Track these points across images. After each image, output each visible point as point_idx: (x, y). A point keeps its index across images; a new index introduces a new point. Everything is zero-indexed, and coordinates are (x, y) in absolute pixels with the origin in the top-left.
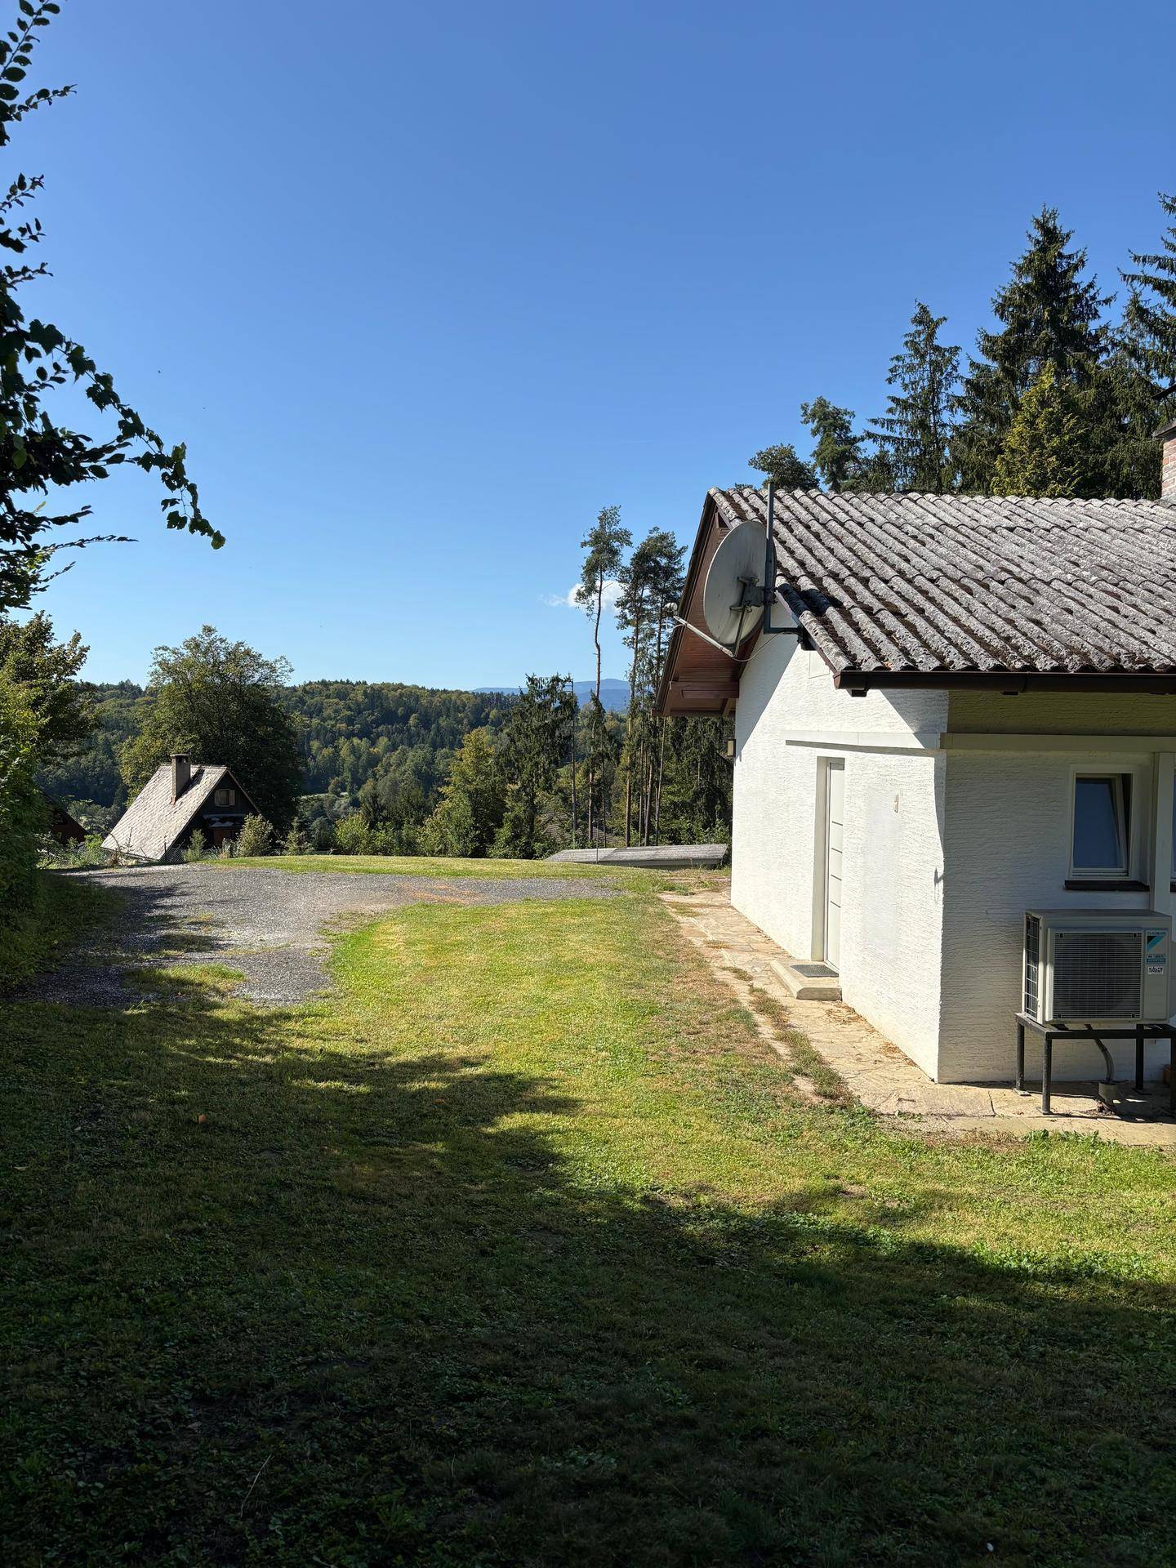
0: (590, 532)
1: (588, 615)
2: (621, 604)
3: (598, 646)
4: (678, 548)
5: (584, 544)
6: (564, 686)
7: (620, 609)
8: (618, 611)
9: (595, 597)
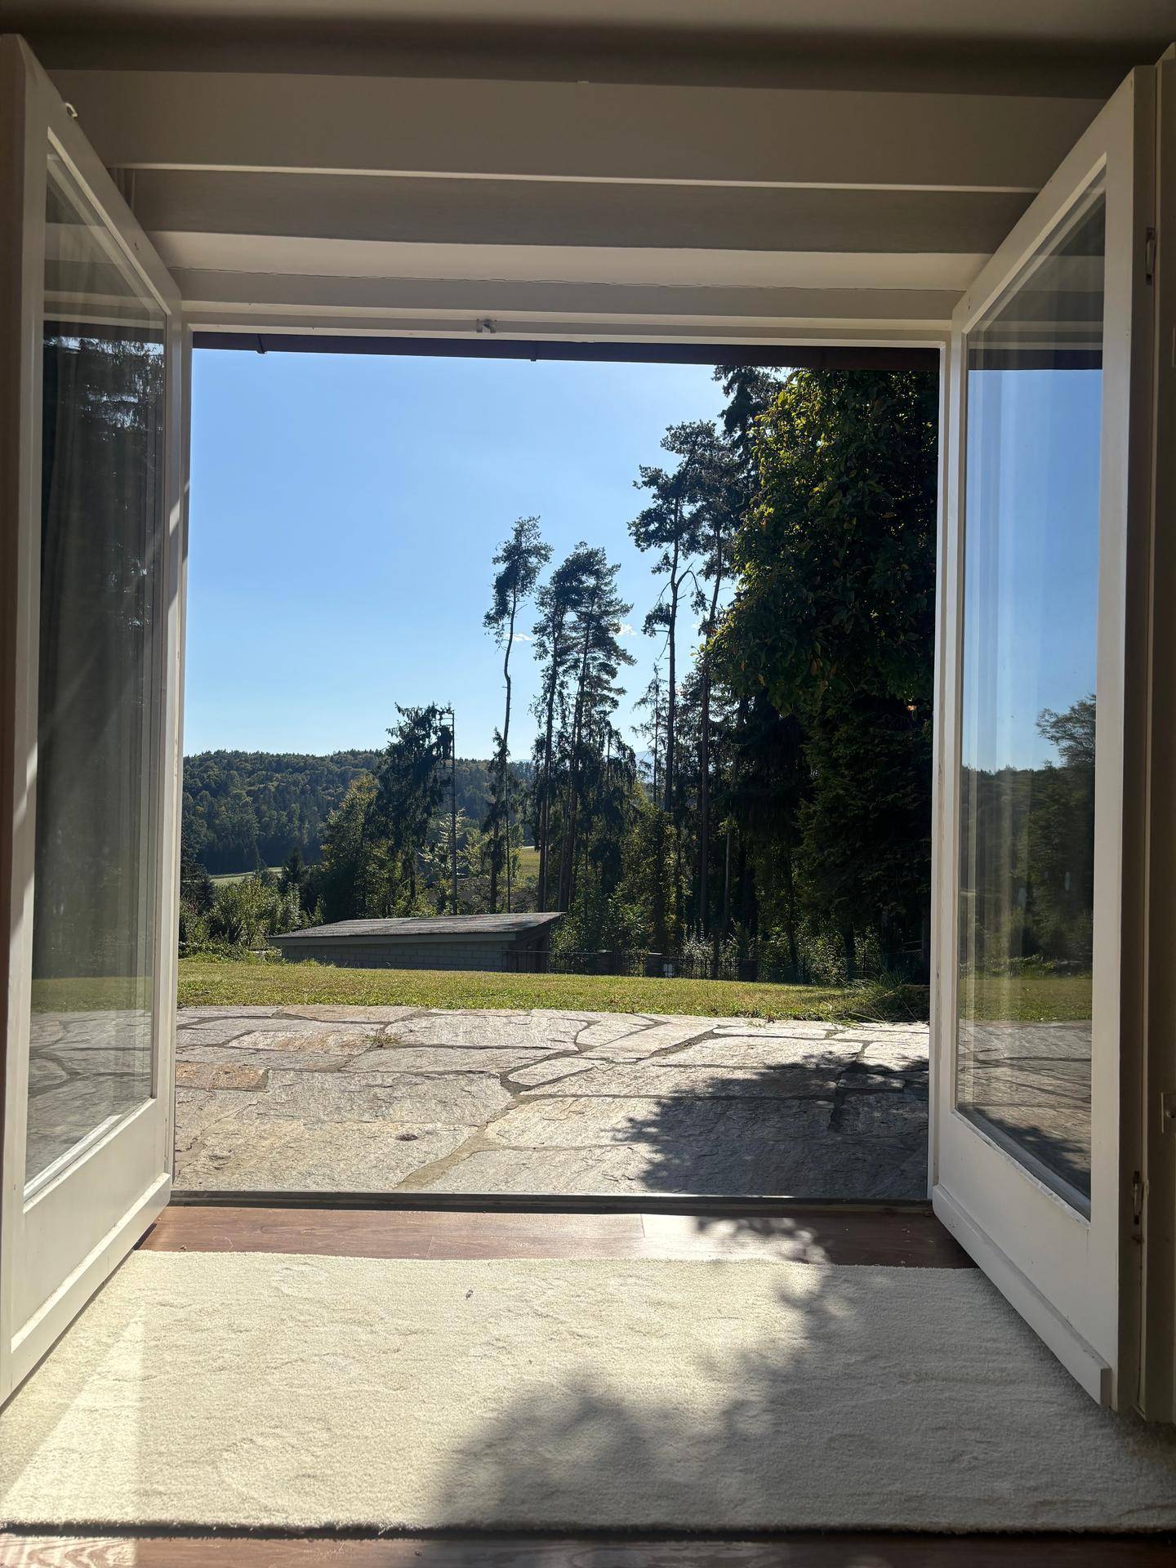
0: (505, 546)
1: (497, 641)
2: (540, 630)
3: (508, 679)
4: (609, 566)
5: (496, 560)
6: (441, 719)
7: (537, 636)
8: (535, 638)
9: (506, 620)
